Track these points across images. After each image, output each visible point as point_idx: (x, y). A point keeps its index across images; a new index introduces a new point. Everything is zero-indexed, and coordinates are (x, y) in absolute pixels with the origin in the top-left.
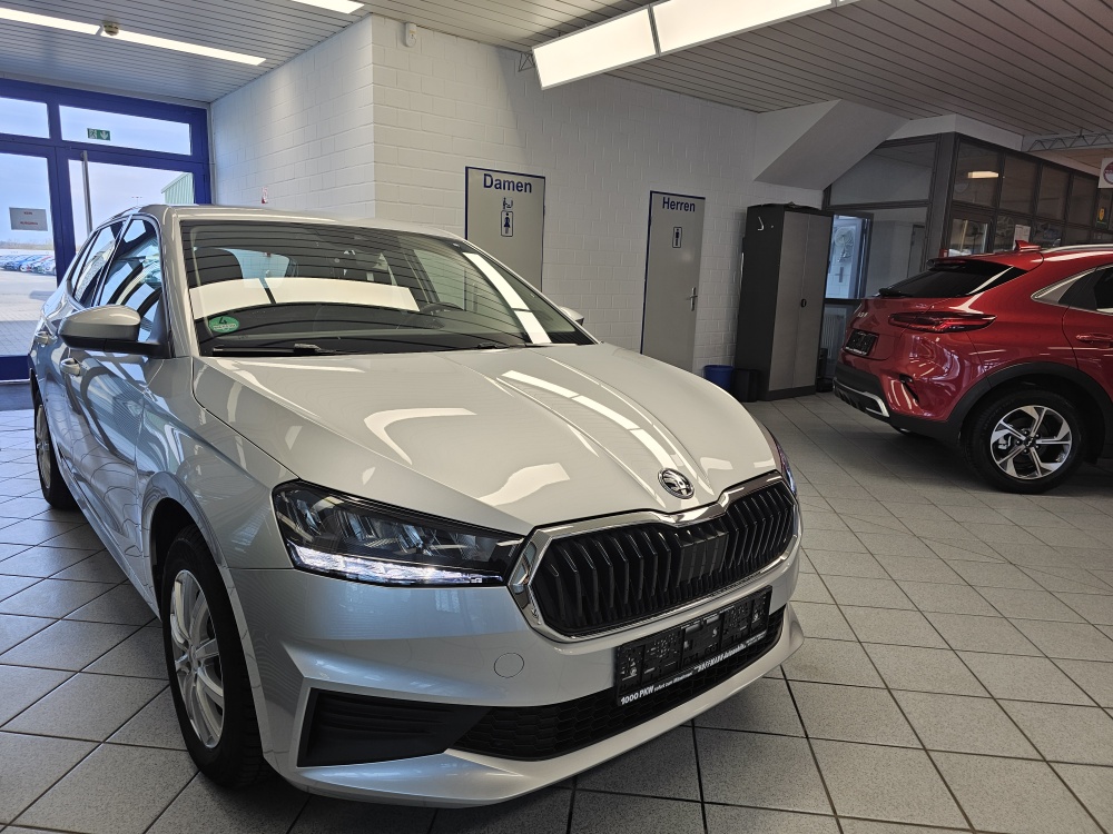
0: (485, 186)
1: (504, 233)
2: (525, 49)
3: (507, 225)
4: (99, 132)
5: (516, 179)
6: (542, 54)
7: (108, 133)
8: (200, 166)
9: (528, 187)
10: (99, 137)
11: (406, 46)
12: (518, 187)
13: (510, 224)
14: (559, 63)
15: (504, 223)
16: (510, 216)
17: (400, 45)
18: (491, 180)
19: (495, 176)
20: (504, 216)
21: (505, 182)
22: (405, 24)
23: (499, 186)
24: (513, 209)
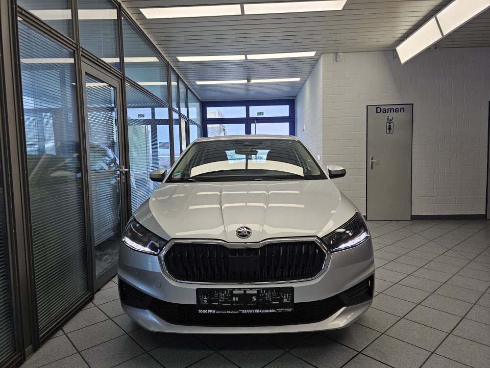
0: (377, 112)
1: (388, 132)
2: (393, 49)
3: (390, 128)
4: (260, 113)
5: (395, 107)
6: (399, 49)
7: (263, 113)
8: (291, 119)
9: (402, 110)
10: (260, 115)
11: (337, 62)
12: (396, 110)
13: (392, 128)
14: (407, 51)
15: (388, 128)
16: (391, 124)
17: (335, 62)
18: (379, 109)
19: (382, 107)
20: (388, 124)
21: (388, 109)
22: (337, 53)
23: (385, 111)
24: (393, 121)
